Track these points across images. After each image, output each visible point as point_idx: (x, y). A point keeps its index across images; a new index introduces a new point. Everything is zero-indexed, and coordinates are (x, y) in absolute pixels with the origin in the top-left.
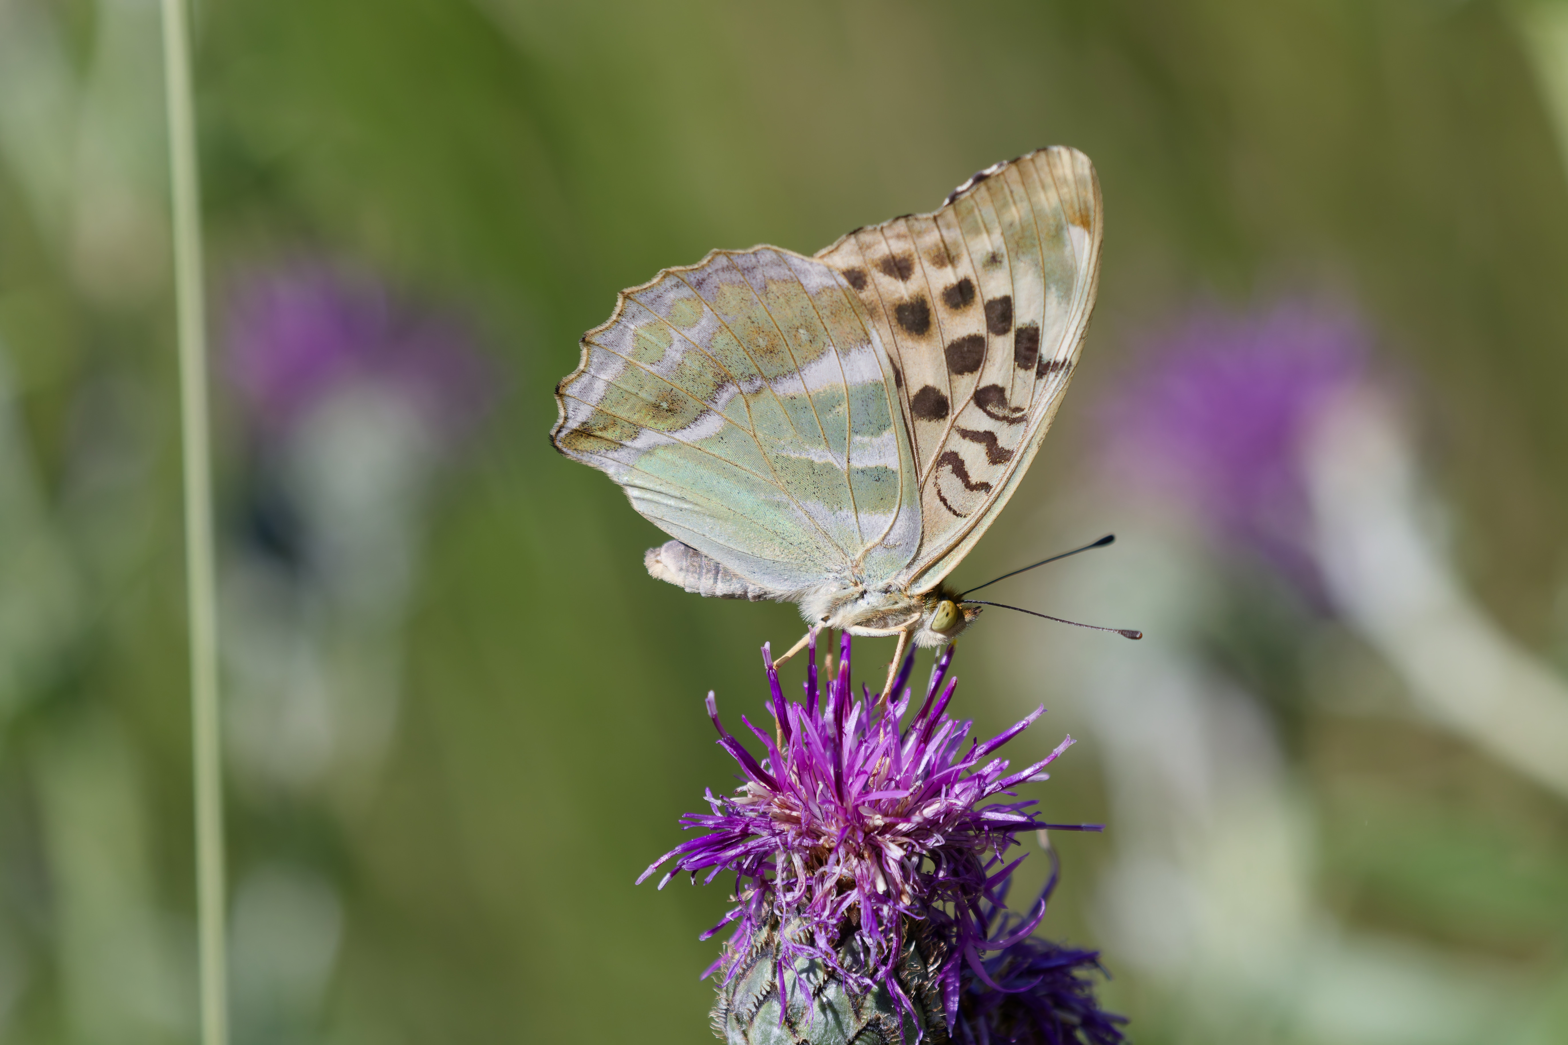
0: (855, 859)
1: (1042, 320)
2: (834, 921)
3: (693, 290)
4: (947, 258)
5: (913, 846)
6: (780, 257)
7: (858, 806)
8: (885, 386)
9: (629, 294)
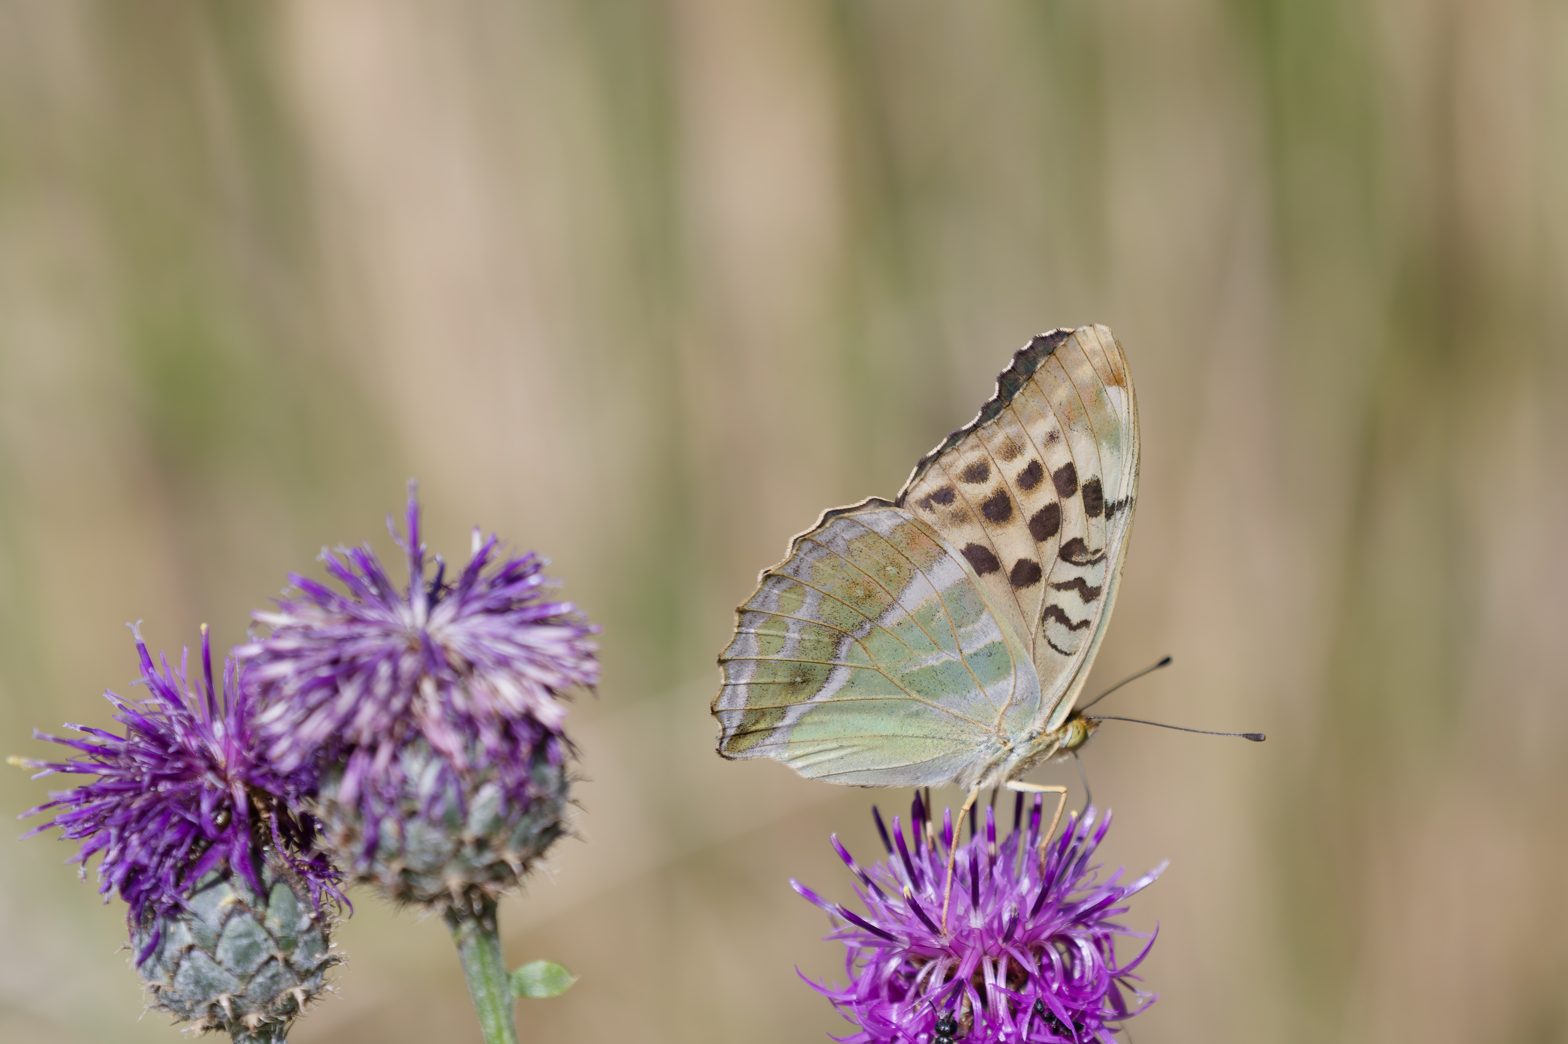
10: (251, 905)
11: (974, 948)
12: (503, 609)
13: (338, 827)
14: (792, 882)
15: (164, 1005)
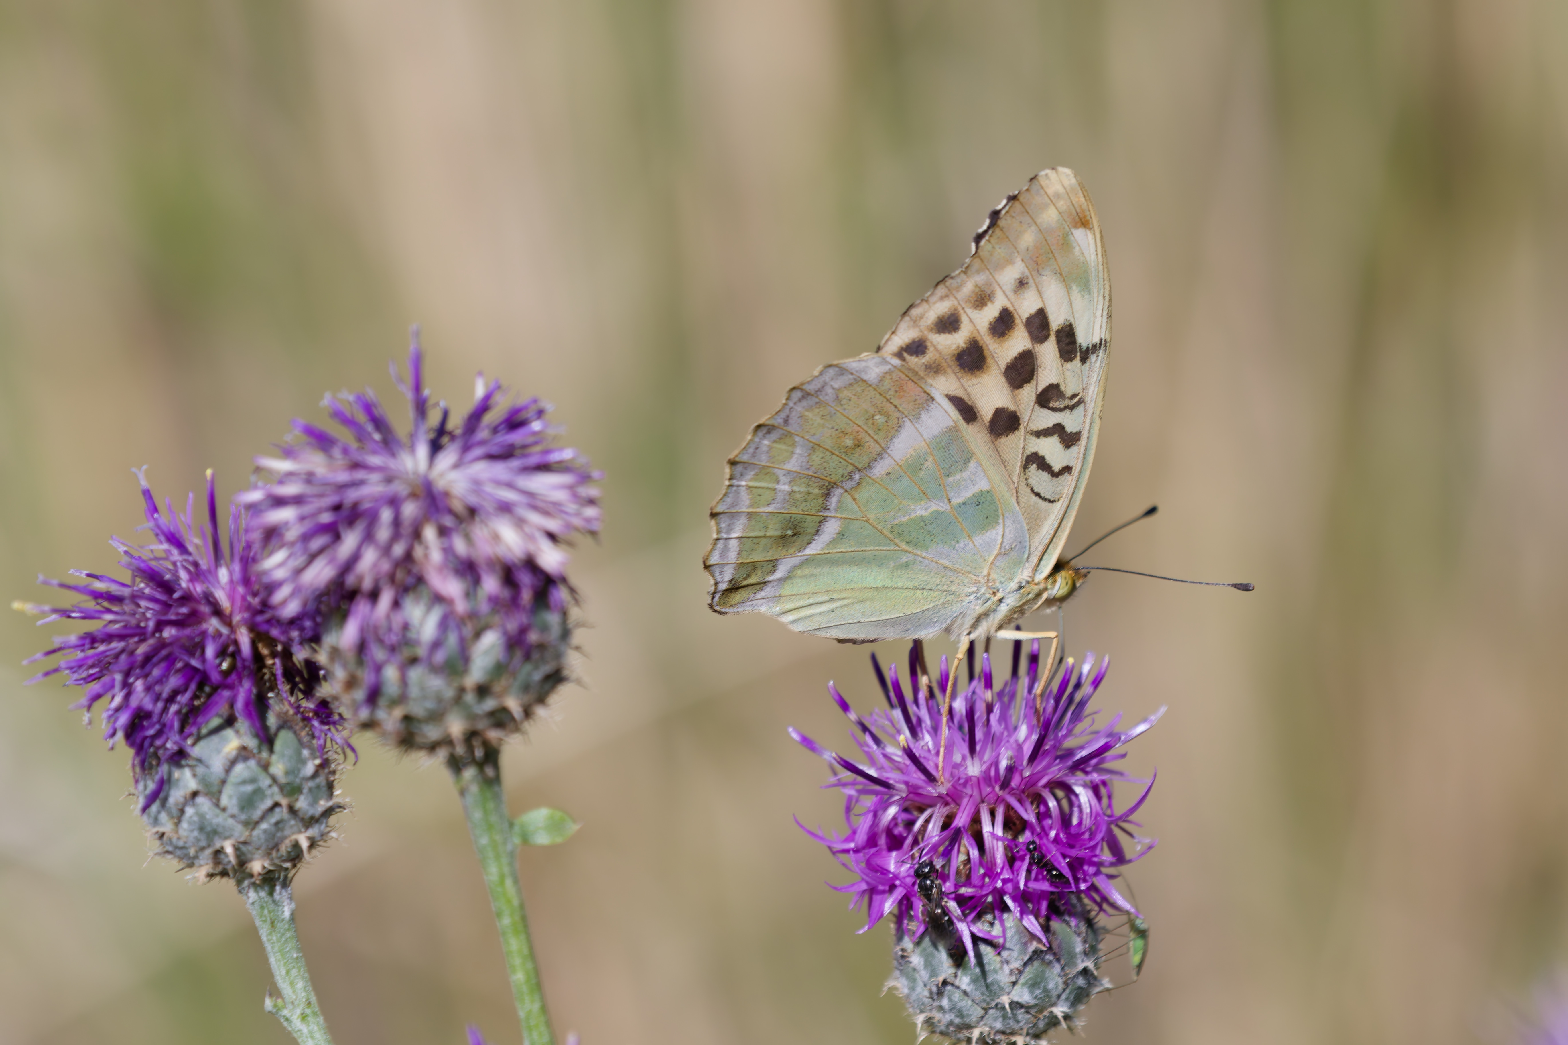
10: (255, 751)
11: (971, 796)
12: (505, 454)
13: (340, 674)
14: (791, 730)
15: (168, 852)
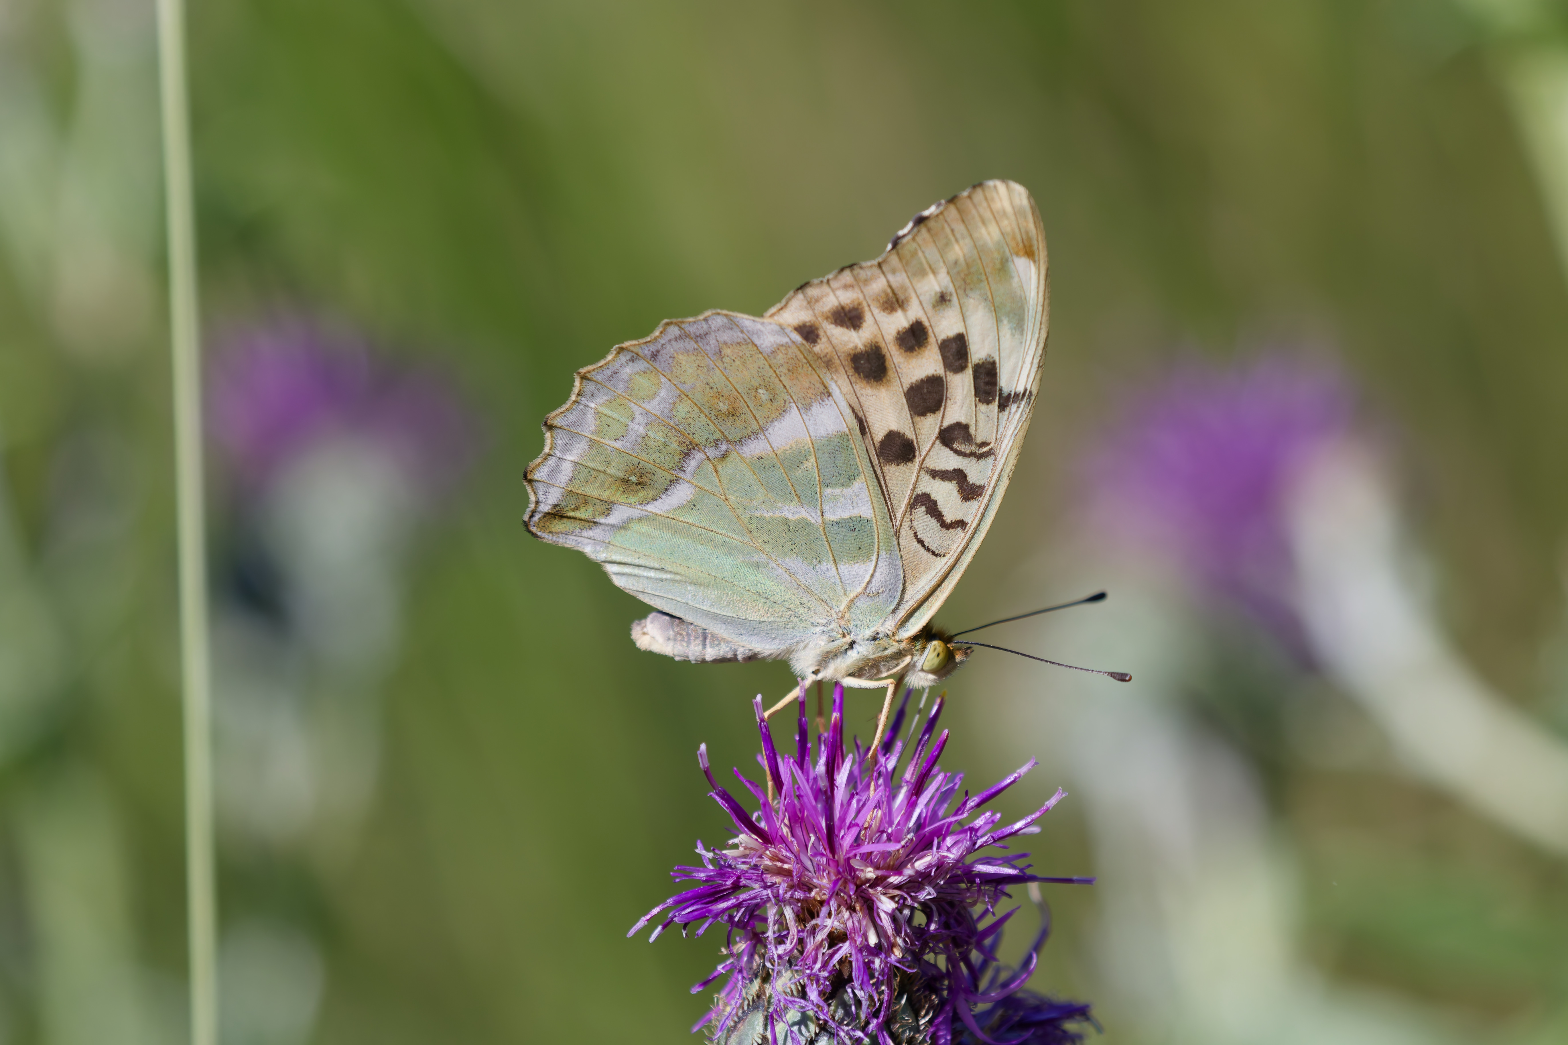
0: (846, 912)
1: (997, 353)
2: (826, 974)
3: (648, 362)
4: (896, 303)
5: (905, 899)
6: (731, 320)
7: (849, 859)
8: (850, 437)
9: (585, 373)
